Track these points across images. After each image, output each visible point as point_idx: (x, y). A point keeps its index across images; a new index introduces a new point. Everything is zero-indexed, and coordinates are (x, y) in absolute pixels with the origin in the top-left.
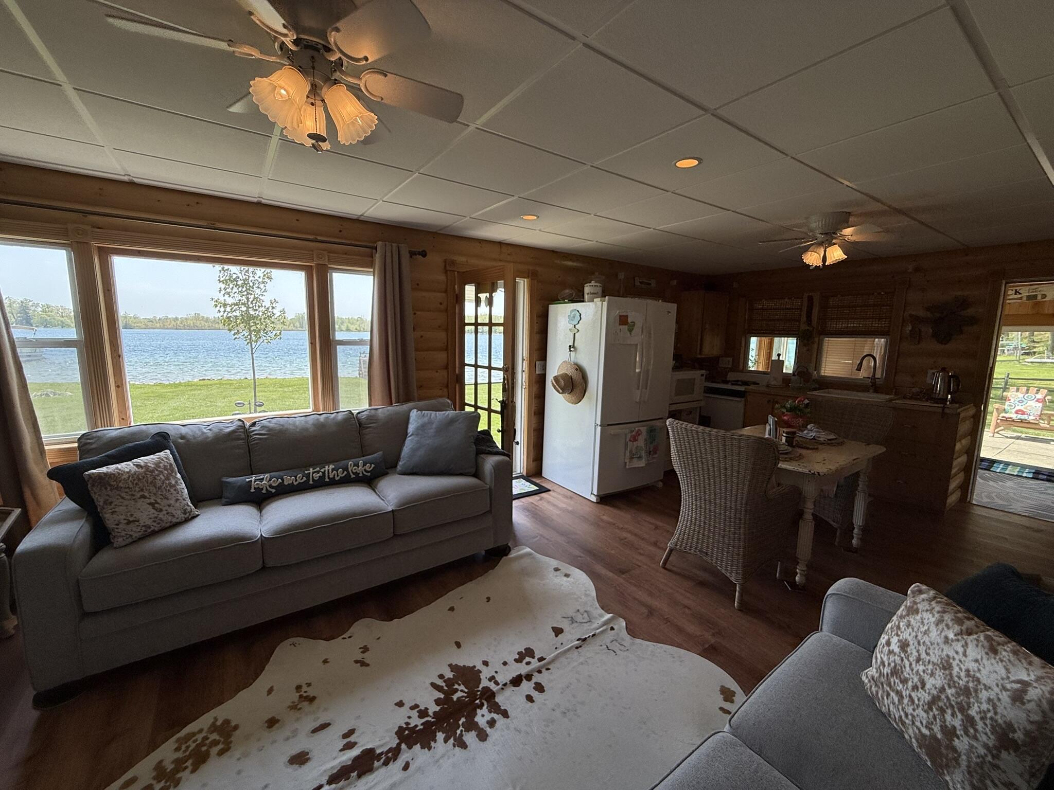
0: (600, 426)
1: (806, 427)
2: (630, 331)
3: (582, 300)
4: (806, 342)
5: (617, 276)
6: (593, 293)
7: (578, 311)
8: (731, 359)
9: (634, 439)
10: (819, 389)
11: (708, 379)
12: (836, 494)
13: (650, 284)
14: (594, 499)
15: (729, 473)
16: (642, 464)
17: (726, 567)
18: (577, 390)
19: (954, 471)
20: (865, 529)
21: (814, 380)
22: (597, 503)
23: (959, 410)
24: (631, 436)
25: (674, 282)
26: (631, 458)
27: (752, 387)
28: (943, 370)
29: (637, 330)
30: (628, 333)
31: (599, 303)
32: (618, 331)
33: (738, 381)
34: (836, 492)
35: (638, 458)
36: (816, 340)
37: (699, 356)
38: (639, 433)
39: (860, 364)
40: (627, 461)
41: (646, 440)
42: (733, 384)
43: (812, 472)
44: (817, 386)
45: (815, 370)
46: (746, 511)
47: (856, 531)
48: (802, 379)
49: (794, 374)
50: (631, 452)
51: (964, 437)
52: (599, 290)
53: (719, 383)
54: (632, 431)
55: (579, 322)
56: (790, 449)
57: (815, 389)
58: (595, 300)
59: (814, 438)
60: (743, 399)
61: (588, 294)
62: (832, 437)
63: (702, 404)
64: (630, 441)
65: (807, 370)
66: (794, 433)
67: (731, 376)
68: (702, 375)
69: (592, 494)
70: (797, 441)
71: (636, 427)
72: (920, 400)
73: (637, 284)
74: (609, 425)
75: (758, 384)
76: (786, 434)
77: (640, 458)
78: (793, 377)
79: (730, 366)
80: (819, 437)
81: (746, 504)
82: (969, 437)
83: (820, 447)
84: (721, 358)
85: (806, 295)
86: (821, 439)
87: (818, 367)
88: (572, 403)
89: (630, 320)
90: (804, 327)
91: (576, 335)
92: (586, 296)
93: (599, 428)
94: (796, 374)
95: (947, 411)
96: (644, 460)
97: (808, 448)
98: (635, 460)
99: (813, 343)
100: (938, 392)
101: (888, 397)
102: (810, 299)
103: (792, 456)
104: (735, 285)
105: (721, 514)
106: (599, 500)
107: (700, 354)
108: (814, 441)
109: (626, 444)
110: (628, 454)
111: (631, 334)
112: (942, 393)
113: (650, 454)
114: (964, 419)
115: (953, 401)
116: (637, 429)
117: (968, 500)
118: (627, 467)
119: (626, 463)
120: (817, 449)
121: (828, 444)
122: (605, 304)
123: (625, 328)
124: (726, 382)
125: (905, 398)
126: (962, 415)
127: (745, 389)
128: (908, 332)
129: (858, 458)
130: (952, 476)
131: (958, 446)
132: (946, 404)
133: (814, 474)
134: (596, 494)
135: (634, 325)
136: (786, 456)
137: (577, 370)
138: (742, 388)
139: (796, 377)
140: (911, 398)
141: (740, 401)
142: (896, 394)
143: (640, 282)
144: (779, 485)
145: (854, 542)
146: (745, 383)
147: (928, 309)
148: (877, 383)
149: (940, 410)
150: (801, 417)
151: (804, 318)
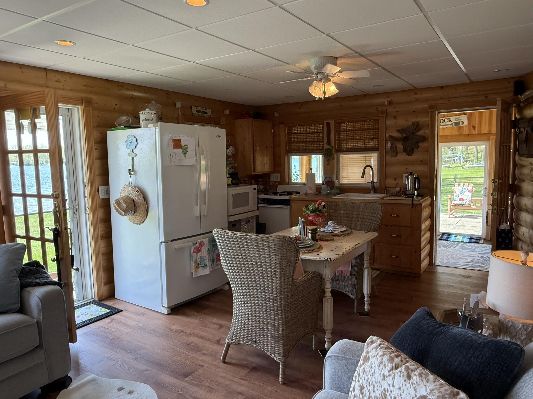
0: (164, 242)
1: (327, 224)
2: (185, 153)
3: (139, 126)
4: (328, 158)
5: (175, 105)
6: (148, 120)
7: (134, 137)
8: (279, 175)
9: (198, 250)
10: (340, 194)
11: (259, 192)
12: (351, 273)
13: (206, 113)
14: (165, 311)
15: (264, 269)
16: (207, 271)
17: (271, 350)
18: (140, 211)
19: (423, 245)
20: (372, 296)
21: (336, 187)
22: (168, 314)
23: (421, 201)
24: (195, 248)
25: (227, 112)
26: (197, 268)
27: (295, 196)
28: (411, 173)
29: (190, 152)
30: (183, 155)
31: (153, 129)
32: (173, 154)
33: (284, 192)
34: (351, 271)
35: (203, 267)
36: (335, 156)
37: (253, 174)
38: (202, 244)
39: (363, 174)
40: (193, 271)
41: (208, 250)
42: (280, 195)
43: (326, 259)
44: (339, 192)
45: (337, 180)
46: (281, 299)
47: (366, 299)
48: (329, 187)
49: (323, 184)
50: (196, 262)
51: (426, 220)
52: (154, 116)
53: (270, 195)
54: (195, 244)
55: (136, 146)
56: (313, 242)
57: (337, 194)
58: (149, 126)
59: (332, 232)
60: (289, 206)
61: (143, 120)
62: (344, 229)
63: (257, 213)
64: (194, 252)
65: (332, 180)
66: (316, 229)
67: (280, 188)
68: (255, 189)
69: (163, 306)
70: (319, 235)
71: (200, 239)
72: (400, 196)
73: (194, 112)
74: (172, 241)
75: (299, 193)
76: (311, 231)
77: (204, 266)
78: (323, 186)
79: (279, 180)
80: (334, 231)
81: (280, 294)
82: (429, 219)
83: (335, 238)
84: (272, 175)
85: (325, 122)
86: (337, 232)
87: (338, 178)
88: (137, 224)
89: (183, 144)
90: (326, 147)
91: (135, 158)
92: (142, 123)
93: (163, 245)
94: (324, 183)
95: (414, 202)
96: (208, 268)
97: (326, 241)
98: (200, 269)
99: (333, 158)
100: (409, 190)
101: (382, 195)
102: (328, 125)
103: (314, 248)
104: (276, 114)
105: (262, 305)
106: (170, 312)
107: (254, 171)
108: (331, 234)
109: (191, 256)
110: (193, 265)
111: (185, 156)
112: (412, 190)
113: (213, 262)
114: (425, 207)
115: (419, 195)
116: (199, 241)
117: (434, 263)
118: (194, 277)
119: (192, 273)
120: (333, 240)
121: (341, 235)
122: (158, 129)
123: (180, 150)
124: (276, 194)
125: (392, 195)
126: (423, 205)
127: (290, 198)
128: (389, 148)
129: (358, 243)
130: (422, 249)
131: (423, 227)
132: (414, 198)
133: (327, 260)
134: (166, 306)
135: (187, 148)
136: (309, 249)
137: (138, 192)
138: (287, 198)
139: (325, 186)
140: (396, 195)
141: (287, 208)
142: (387, 194)
143: (197, 111)
144: (305, 272)
145: (366, 307)
146: (290, 193)
147: (398, 131)
148: (375, 186)
149: (410, 202)
150: (321, 216)
151: (325, 140)
